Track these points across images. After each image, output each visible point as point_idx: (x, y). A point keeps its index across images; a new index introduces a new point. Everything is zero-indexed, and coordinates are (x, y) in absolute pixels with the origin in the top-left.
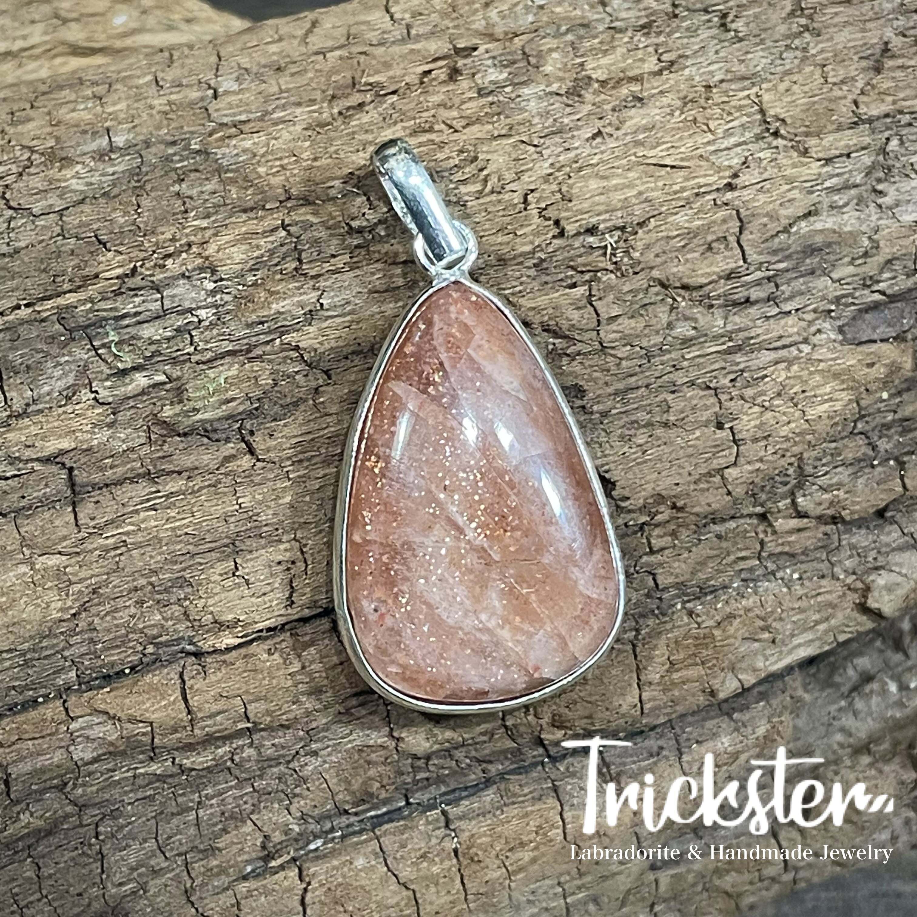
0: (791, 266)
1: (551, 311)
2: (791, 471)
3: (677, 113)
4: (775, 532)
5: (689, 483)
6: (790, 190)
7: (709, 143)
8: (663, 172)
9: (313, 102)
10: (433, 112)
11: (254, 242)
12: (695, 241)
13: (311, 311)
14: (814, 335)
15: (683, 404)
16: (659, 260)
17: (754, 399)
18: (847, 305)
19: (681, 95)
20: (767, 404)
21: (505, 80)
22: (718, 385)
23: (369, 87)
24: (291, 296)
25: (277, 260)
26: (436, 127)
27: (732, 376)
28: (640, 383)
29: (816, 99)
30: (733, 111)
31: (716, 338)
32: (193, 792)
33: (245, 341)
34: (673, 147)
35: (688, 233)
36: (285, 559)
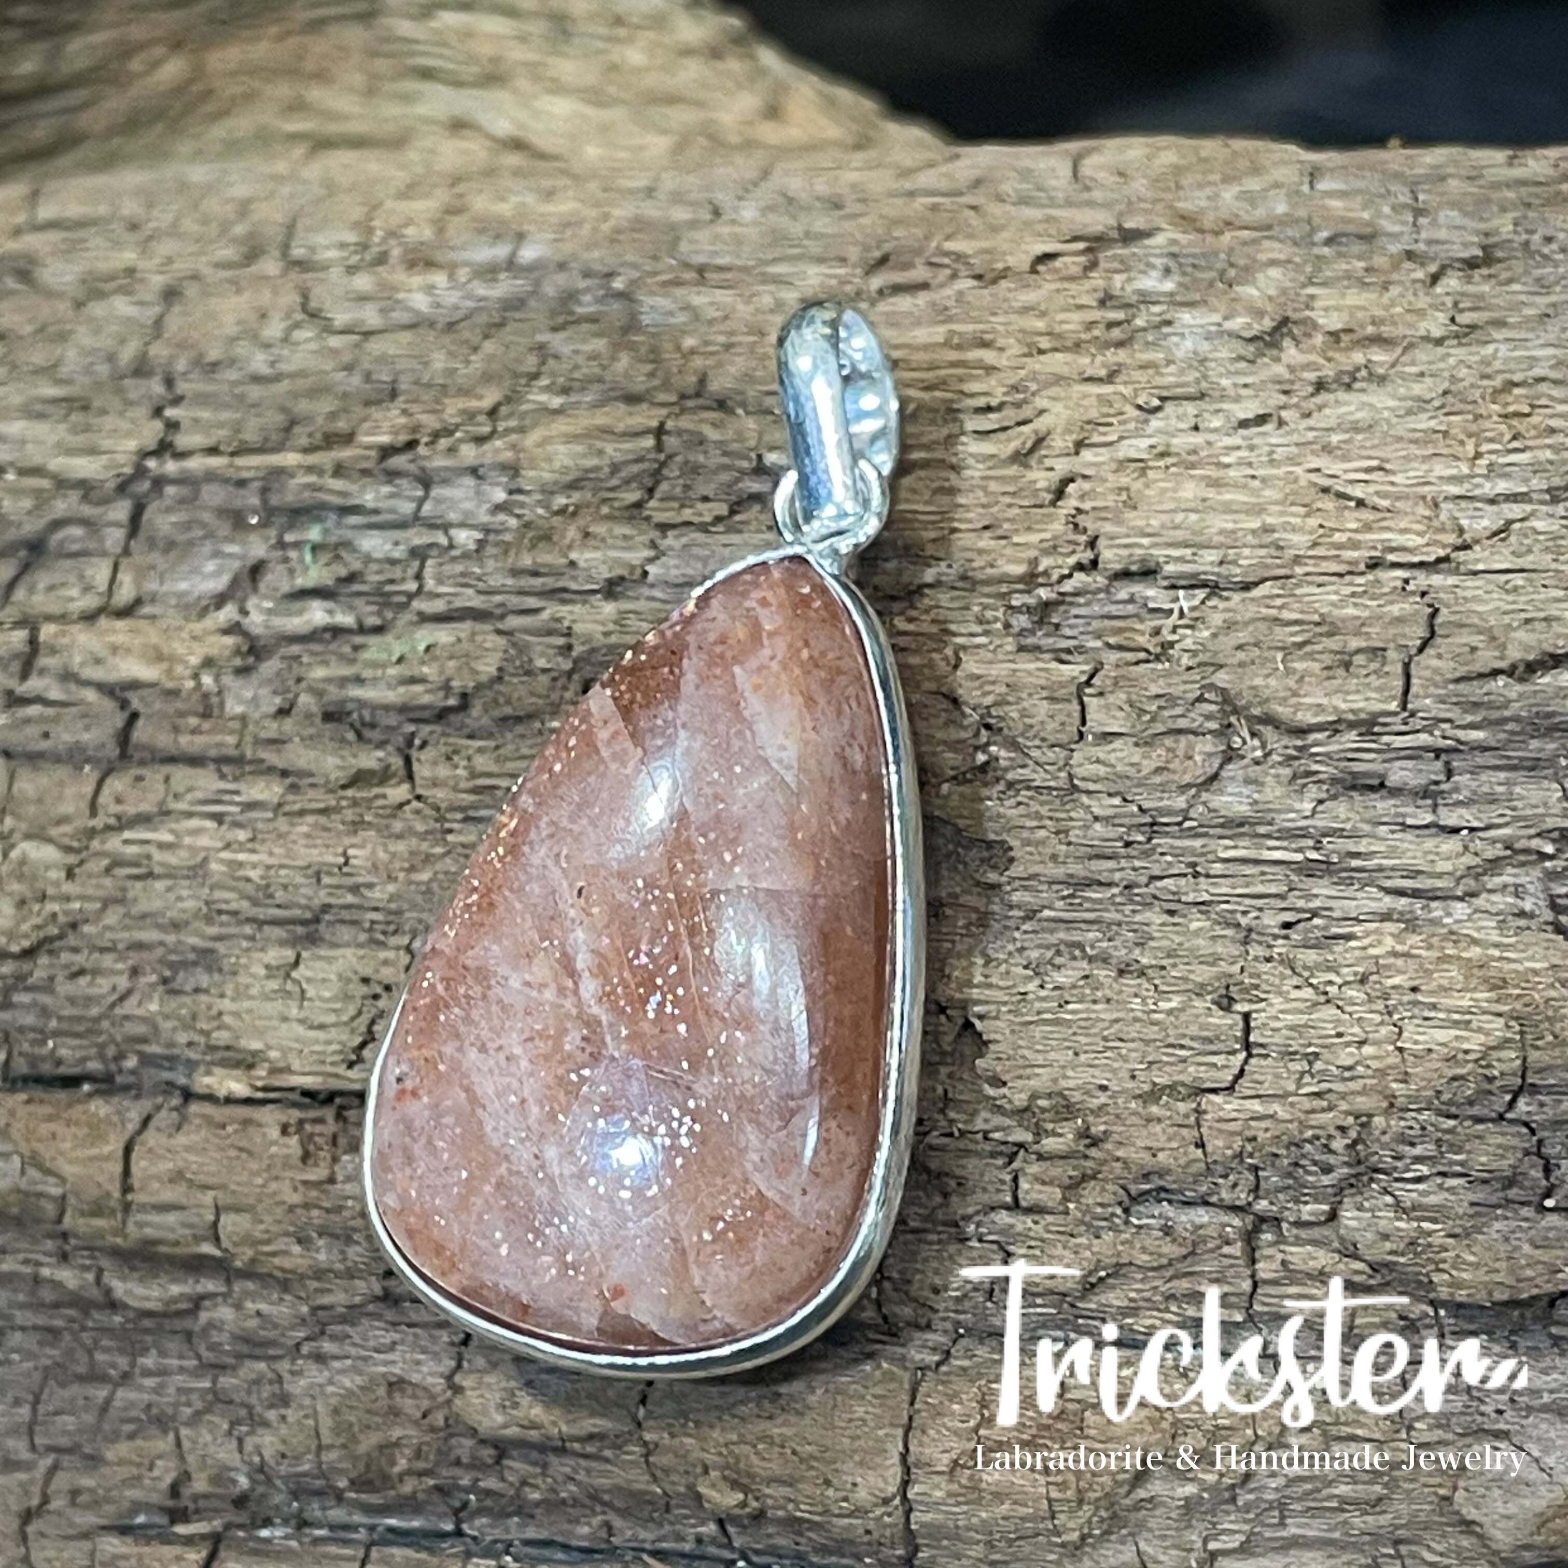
0: (1492, 742)
1: (1003, 689)
5: (1128, 1094)
7: (1453, 479)
8: (1328, 504)
11: (599, 444)
12: (1328, 642)
13: (619, 578)
14: (1493, 891)
15: (1178, 939)
16: (1241, 656)
17: (1312, 974)
21: (1165, 294)
22: (1254, 923)
23: (946, 261)
24: (607, 548)
25: (618, 481)
27: (1289, 917)
28: (1117, 876)
30: (1528, 433)
31: (1288, 834)
32: (121, 1351)
33: (501, 598)
34: (1381, 469)
35: (1318, 624)
36: (378, 977)
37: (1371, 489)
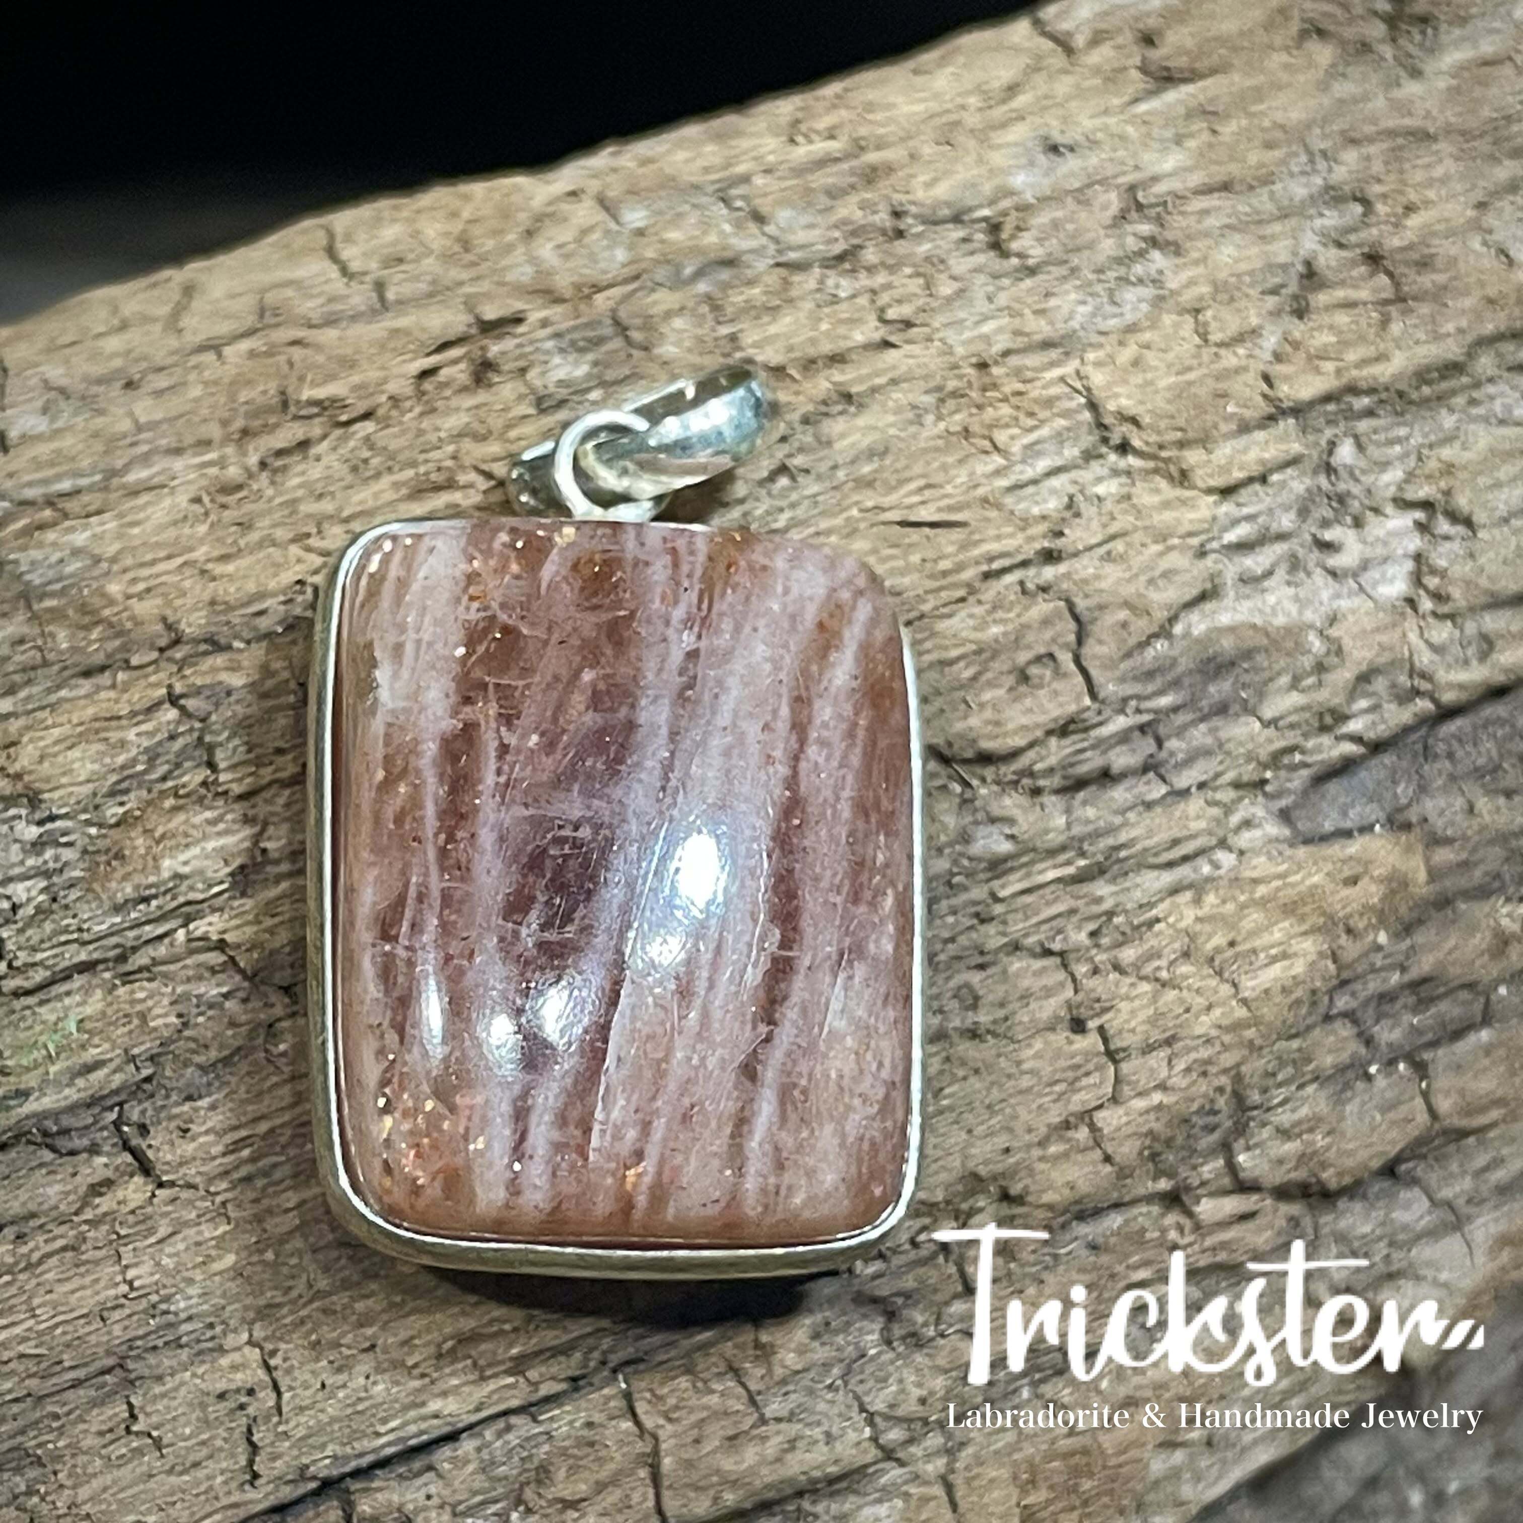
0: (1179, 701)
2: (1221, 1102)
3: (930, 418)
4: (1198, 1227)
5: (1029, 1147)
6: (1161, 554)
7: (998, 472)
8: (915, 535)
9: (205, 444)
10: (451, 448)
11: (114, 736)
12: (996, 665)
13: (242, 867)
14: (1238, 830)
15: (1002, 989)
17: (1138, 968)
18: (1294, 768)
19: (932, 384)
20: (1164, 975)
21: (589, 376)
22: (1066, 945)
23: (315, 410)
24: (198, 841)
25: (166, 767)
26: (462, 479)
27: (1092, 926)
29: (1191, 376)
30: (1036, 409)
31: (1052, 853)
33: (114, 940)
34: (929, 486)
35: (978, 652)
36: (233, 1386)
37: (932, 507)
